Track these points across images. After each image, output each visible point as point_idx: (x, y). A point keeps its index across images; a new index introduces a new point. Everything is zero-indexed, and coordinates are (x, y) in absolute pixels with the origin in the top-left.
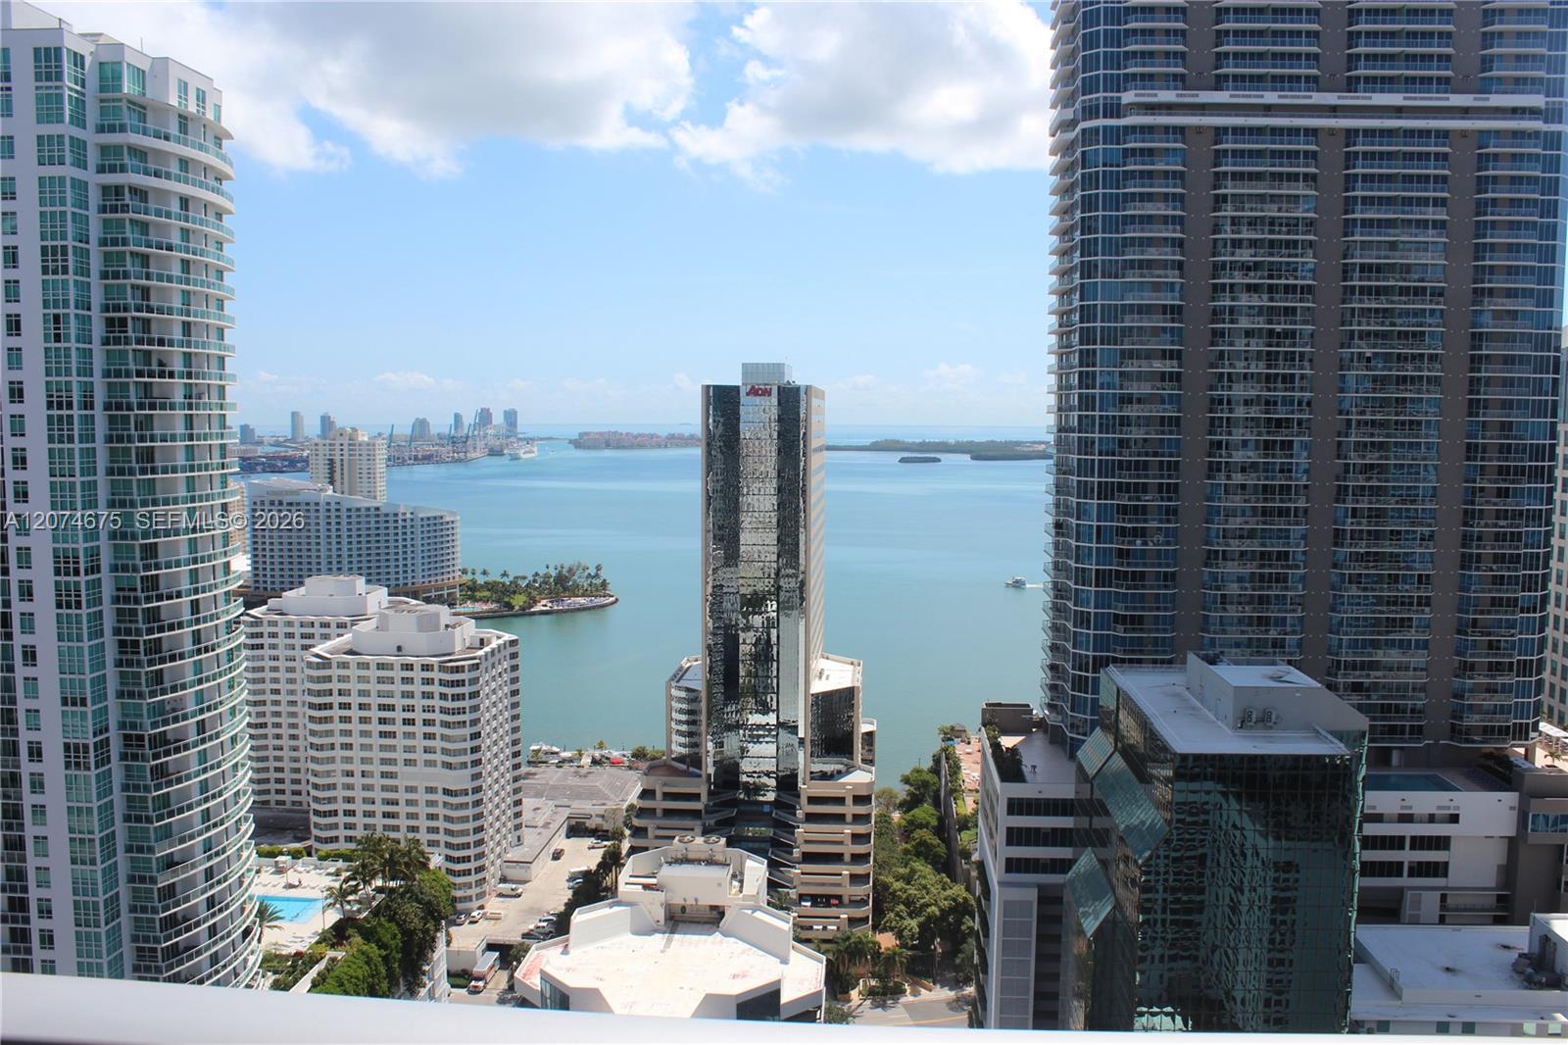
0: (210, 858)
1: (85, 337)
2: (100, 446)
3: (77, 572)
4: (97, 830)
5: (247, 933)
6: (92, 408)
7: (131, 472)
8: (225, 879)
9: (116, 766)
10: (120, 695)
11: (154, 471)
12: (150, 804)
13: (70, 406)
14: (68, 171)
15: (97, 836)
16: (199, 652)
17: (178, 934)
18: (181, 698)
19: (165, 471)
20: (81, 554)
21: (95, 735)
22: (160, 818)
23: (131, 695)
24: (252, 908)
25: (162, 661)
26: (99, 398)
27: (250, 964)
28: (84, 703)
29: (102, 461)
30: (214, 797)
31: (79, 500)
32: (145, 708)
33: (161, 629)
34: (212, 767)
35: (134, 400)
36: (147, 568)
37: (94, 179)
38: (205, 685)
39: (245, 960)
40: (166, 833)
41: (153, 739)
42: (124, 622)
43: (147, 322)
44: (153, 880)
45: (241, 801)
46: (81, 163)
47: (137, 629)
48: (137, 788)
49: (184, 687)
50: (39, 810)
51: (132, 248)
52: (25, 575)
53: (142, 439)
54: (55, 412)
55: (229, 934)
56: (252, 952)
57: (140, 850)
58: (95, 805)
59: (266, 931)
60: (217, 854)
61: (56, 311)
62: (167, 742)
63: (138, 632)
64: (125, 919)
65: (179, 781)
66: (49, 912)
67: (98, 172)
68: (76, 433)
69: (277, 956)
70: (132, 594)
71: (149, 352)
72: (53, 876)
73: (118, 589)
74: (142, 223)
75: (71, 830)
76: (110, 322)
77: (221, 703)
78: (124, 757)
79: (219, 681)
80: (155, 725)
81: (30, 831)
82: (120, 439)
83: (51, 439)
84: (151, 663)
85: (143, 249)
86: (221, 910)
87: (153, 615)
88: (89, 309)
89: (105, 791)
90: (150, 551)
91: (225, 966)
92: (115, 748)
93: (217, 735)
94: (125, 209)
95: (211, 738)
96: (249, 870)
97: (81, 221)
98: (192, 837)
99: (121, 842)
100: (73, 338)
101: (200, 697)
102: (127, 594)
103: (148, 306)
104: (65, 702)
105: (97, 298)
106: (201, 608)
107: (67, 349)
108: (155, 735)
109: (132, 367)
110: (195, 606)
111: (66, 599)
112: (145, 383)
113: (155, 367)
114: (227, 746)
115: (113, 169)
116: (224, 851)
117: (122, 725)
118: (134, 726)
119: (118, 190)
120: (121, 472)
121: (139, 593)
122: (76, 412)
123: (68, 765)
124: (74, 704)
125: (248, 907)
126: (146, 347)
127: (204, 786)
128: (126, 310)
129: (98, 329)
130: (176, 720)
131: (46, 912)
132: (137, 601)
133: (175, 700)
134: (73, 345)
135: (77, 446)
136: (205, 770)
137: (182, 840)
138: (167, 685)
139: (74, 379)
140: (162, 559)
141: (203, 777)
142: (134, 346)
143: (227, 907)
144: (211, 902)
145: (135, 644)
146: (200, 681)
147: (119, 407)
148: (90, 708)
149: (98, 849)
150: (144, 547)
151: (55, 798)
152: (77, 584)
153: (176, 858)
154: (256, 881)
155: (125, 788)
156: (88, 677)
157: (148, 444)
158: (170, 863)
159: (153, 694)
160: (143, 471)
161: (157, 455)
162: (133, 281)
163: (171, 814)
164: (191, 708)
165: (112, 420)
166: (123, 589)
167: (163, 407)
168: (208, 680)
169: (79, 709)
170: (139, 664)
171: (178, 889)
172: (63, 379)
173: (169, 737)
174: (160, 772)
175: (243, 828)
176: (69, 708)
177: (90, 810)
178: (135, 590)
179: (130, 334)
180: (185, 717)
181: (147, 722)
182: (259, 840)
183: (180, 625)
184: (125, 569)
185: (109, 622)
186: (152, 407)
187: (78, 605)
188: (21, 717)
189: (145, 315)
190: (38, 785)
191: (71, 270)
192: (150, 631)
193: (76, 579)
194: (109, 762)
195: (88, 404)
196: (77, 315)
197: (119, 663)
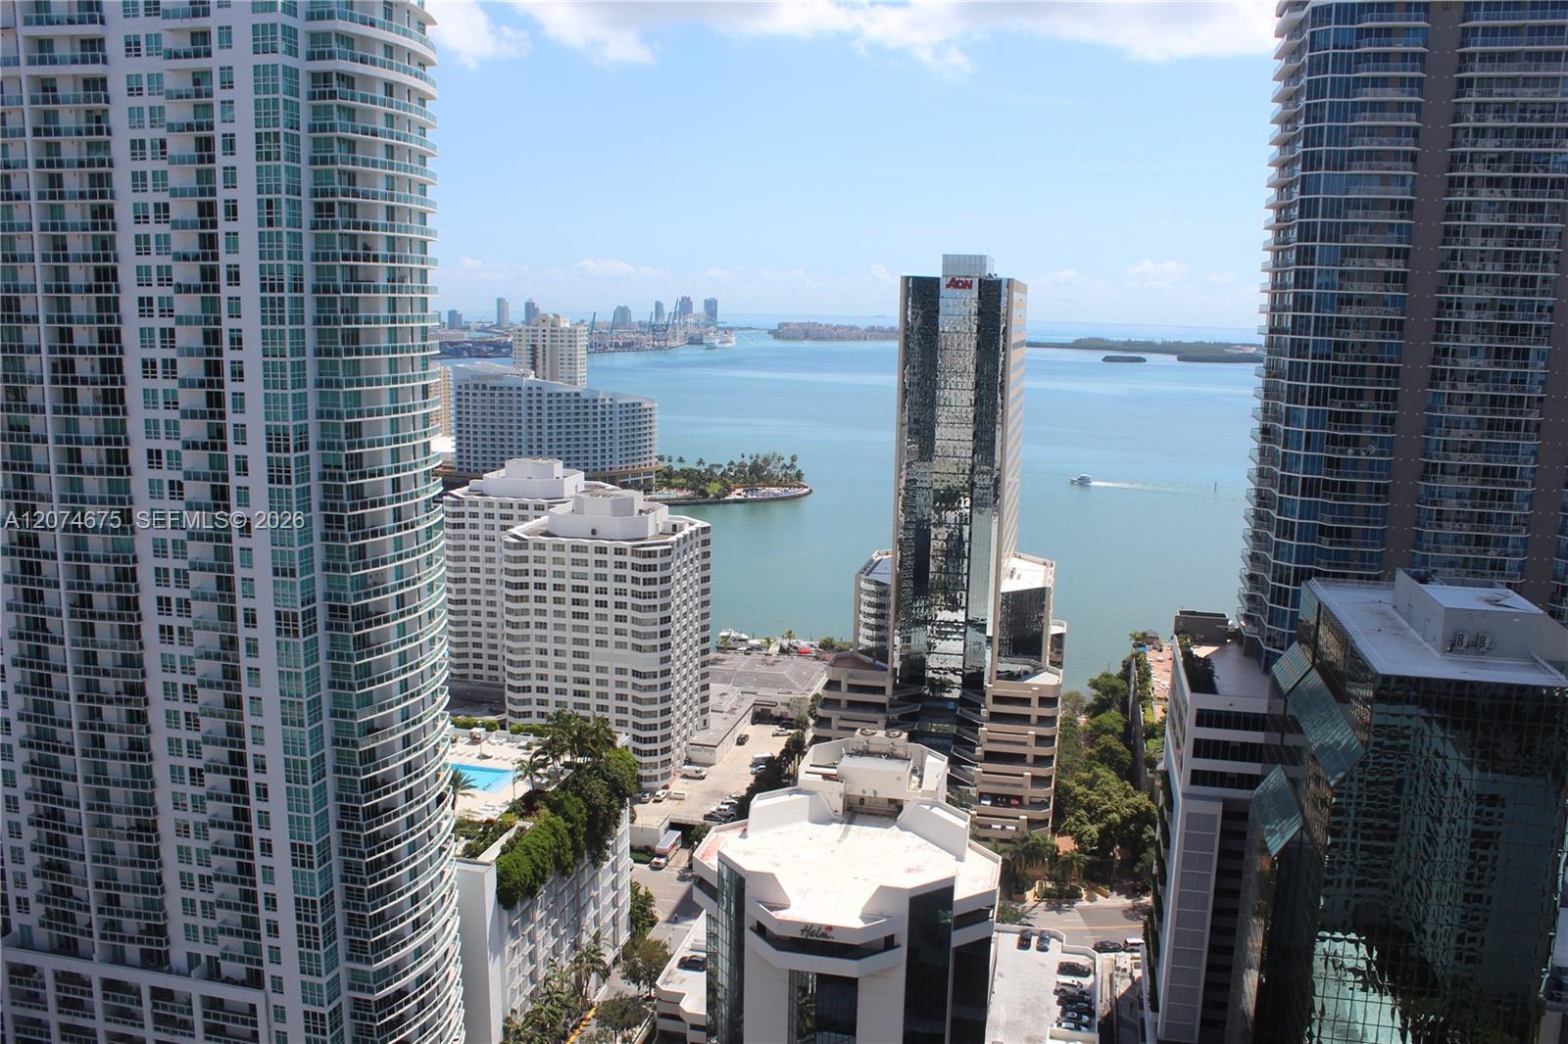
0: (407, 726)
1: (296, 222)
2: (308, 327)
3: (287, 450)
4: (304, 694)
5: (441, 799)
6: (302, 291)
7: (338, 353)
8: (421, 747)
9: (322, 634)
10: (326, 567)
11: (358, 352)
12: (353, 673)
13: (281, 288)
14: (281, 59)
15: (305, 700)
16: (399, 529)
17: (378, 795)
18: (382, 573)
19: (369, 352)
20: (291, 432)
21: (303, 605)
22: (362, 686)
23: (336, 568)
24: (446, 775)
25: (365, 536)
26: (308, 280)
27: (443, 828)
28: (293, 574)
29: (310, 342)
30: (412, 668)
31: (289, 380)
32: (349, 581)
33: (364, 506)
34: (410, 640)
35: (340, 283)
36: (351, 446)
37: (305, 66)
38: (405, 561)
39: (439, 825)
40: (367, 701)
41: (356, 610)
42: (330, 497)
43: (353, 207)
44: (355, 744)
45: (438, 673)
46: (292, 51)
47: (342, 505)
48: (340, 657)
49: (384, 562)
50: (254, 672)
51: (340, 134)
52: (240, 450)
53: (348, 321)
54: (268, 295)
55: (424, 799)
56: (446, 818)
57: (343, 715)
58: (303, 670)
59: (460, 798)
60: (414, 723)
61: (269, 196)
62: (369, 614)
63: (343, 508)
64: (330, 778)
65: (379, 651)
66: (264, 767)
67: (308, 59)
68: (287, 315)
69: (469, 822)
70: (337, 471)
71: (355, 237)
72: (267, 735)
73: (325, 466)
74: (349, 109)
75: (282, 693)
76: (318, 207)
77: (419, 578)
78: (329, 627)
79: (417, 557)
80: (357, 598)
81: (246, 692)
82: (327, 321)
83: (264, 321)
84: (355, 538)
85: (350, 135)
86: (417, 776)
87: (357, 492)
88: (299, 194)
89: (312, 658)
90: (355, 430)
91: (420, 829)
92: (322, 618)
93: (416, 610)
94: (333, 95)
95: (409, 612)
96: (444, 740)
97: (293, 107)
98: (390, 706)
99: (326, 706)
100: (284, 223)
101: (400, 572)
102: (333, 471)
103: (354, 191)
104: (276, 572)
105: (306, 183)
106: (402, 486)
107: (279, 234)
108: (358, 607)
109: (339, 251)
110: (396, 485)
111: (277, 475)
112: (351, 267)
113: (360, 251)
114: (425, 619)
115: (321, 56)
116: (420, 720)
117: (328, 597)
118: (338, 598)
119: (326, 77)
120: (328, 353)
121: (344, 471)
122: (287, 295)
123: (279, 632)
124: (284, 574)
125: (443, 775)
126: (352, 231)
127: (403, 658)
128: (333, 194)
129: (307, 214)
130: (377, 593)
131: (261, 768)
132: (342, 478)
133: (376, 573)
134: (284, 229)
135: (287, 327)
136: (403, 643)
137: (382, 708)
138: (369, 559)
139: (285, 262)
140: (365, 438)
141: (401, 649)
142: (341, 230)
143: (423, 773)
144: (408, 768)
145: (340, 519)
146: (400, 557)
147: (326, 290)
148: (298, 579)
149: (306, 712)
150: (349, 427)
151: (268, 661)
152: (287, 460)
153: (376, 726)
154: (450, 750)
155: (330, 656)
156: (297, 549)
157: (354, 326)
158: (370, 729)
159: (356, 568)
160: (348, 352)
161: (362, 337)
162: (340, 166)
163: (372, 683)
164: (392, 582)
165: (320, 302)
166: (329, 467)
167: (367, 290)
168: (407, 556)
169: (288, 579)
170: (343, 538)
171: (378, 753)
172: (275, 262)
173: (371, 609)
174: (362, 642)
175: (439, 699)
176: (280, 578)
177: (298, 675)
178: (340, 467)
179: (337, 218)
180: (385, 591)
181: (351, 594)
182: (455, 711)
183: (382, 503)
184: (331, 446)
185: (316, 497)
186: (357, 290)
187: (288, 480)
188: (238, 584)
189: (351, 199)
190: (253, 648)
191: (282, 157)
192: (354, 507)
193: (286, 455)
194: (315, 631)
195: (297, 287)
196: (288, 200)
197: (325, 538)
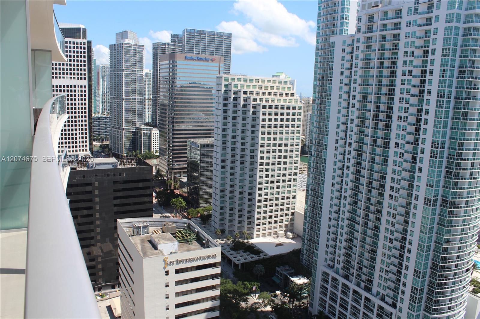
0: (461, 243)
1: (451, 76)
2: (451, 110)
3: (437, 148)
4: (429, 225)
5: (467, 270)
6: (450, 98)
7: (459, 119)
8: (464, 251)
9: (438, 208)
10: (444, 187)
11: (467, 119)
12: (446, 222)
13: (444, 97)
14: (454, 24)
15: (428, 226)
16: (471, 179)
17: (446, 263)
18: (462, 192)
19: (470, 120)
20: (440, 142)
21: (434, 197)
22: (448, 227)
23: (447, 187)
24: (471, 263)
25: (459, 179)
26: (453, 95)
27: (466, 280)
28: (432, 187)
29: (451, 115)
30: (466, 225)
31: (442, 126)
32: (450, 192)
33: (460, 169)
34: (468, 216)
35: (464, 96)
36: (459, 149)
37: (462, 26)
38: (471, 190)
39: (465, 278)
40: (449, 232)
41: (451, 202)
42: (449, 165)
43: (472, 72)
44: (442, 244)
45: (475, 229)
46: (458, 21)
47: (452, 168)
48: (443, 216)
49: (464, 189)
50: (414, 214)
51: (471, 47)
52: (423, 146)
53: (464, 109)
54: (439, 99)
55: (462, 269)
56: (468, 277)
57: (440, 234)
58: (430, 217)
59: (474, 272)
60: (463, 243)
61: (444, 68)
62: (455, 204)
63: (453, 169)
64: (431, 253)
65: (456, 217)
66: (411, 244)
67: (464, 24)
68: (444, 106)
69: (476, 281)
70: (453, 157)
71: (472, 81)
72: (414, 234)
73: (449, 155)
74: (476, 39)
75: (422, 223)
76: (460, 72)
77: (475, 196)
78: (441, 205)
79: (476, 189)
80: (452, 198)
81: (411, 220)
82: (458, 108)
83: (437, 107)
84: (455, 179)
85: (475, 48)
86: (461, 260)
87: (458, 165)
88: (454, 67)
89: (434, 214)
90: (461, 144)
91: (458, 278)
92: (439, 202)
93: (472, 206)
94: (471, 35)
95: (469, 207)
96: (473, 251)
97: (456, 40)
98: (456, 235)
99: (435, 230)
100: (448, 76)
101: (469, 193)
102: (451, 156)
103: (473, 66)
104: (427, 185)
105: (457, 64)
106: (475, 165)
107: (446, 80)
108: (452, 201)
109: (465, 86)
110: (473, 164)
111: (433, 155)
112: (469, 91)
113: (473, 86)
114: (475, 210)
115: (468, 22)
116: (466, 242)
117: (442, 196)
118: (446, 197)
119: (469, 29)
120: (456, 119)
121: (455, 157)
122: (445, 99)
123: (425, 204)
124: (430, 186)
125: (470, 263)
126: (471, 80)
127: (464, 221)
128: (466, 67)
129: (456, 74)
130: (459, 198)
131: (410, 243)
132: (454, 159)
133: (460, 192)
134: (447, 78)
135: (444, 109)
136: (465, 216)
137: (453, 235)
138: (459, 187)
139: (446, 89)
140: (464, 147)
141: (464, 218)
142: (467, 79)
143: (463, 260)
144: (458, 257)
145: (451, 172)
146: (470, 188)
147: (459, 98)
148: (434, 189)
149: (428, 230)
150: (459, 143)
151: (419, 212)
152: (437, 151)
153: (450, 240)
154: (475, 255)
155: (440, 215)
156: (435, 179)
157: (466, 111)
158: (448, 241)
159: (453, 189)
160: (463, 119)
161: (469, 114)
162: (470, 58)
163: (452, 226)
164: (465, 196)
165: (456, 102)
166: (450, 155)
167: (473, 99)
168: (472, 188)
169: (431, 188)
170: (451, 178)
171: (449, 249)
172: (443, 89)
173: (456, 203)
174: (451, 213)
175: (474, 237)
176: (428, 187)
177: (428, 218)
178: (454, 156)
179: (466, 75)
180: (462, 198)
181: (450, 197)
182: (479, 243)
183: (467, 169)
184: (452, 149)
185: (444, 164)
186: (470, 99)
187: (436, 157)
188: (415, 187)
189: (472, 69)
190: (415, 207)
191: (450, 55)
192: (456, 169)
193: (437, 150)
194: (436, 206)
195: (449, 97)
196: (450, 69)
197: (445, 177)
